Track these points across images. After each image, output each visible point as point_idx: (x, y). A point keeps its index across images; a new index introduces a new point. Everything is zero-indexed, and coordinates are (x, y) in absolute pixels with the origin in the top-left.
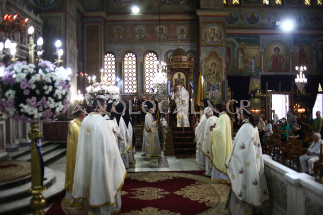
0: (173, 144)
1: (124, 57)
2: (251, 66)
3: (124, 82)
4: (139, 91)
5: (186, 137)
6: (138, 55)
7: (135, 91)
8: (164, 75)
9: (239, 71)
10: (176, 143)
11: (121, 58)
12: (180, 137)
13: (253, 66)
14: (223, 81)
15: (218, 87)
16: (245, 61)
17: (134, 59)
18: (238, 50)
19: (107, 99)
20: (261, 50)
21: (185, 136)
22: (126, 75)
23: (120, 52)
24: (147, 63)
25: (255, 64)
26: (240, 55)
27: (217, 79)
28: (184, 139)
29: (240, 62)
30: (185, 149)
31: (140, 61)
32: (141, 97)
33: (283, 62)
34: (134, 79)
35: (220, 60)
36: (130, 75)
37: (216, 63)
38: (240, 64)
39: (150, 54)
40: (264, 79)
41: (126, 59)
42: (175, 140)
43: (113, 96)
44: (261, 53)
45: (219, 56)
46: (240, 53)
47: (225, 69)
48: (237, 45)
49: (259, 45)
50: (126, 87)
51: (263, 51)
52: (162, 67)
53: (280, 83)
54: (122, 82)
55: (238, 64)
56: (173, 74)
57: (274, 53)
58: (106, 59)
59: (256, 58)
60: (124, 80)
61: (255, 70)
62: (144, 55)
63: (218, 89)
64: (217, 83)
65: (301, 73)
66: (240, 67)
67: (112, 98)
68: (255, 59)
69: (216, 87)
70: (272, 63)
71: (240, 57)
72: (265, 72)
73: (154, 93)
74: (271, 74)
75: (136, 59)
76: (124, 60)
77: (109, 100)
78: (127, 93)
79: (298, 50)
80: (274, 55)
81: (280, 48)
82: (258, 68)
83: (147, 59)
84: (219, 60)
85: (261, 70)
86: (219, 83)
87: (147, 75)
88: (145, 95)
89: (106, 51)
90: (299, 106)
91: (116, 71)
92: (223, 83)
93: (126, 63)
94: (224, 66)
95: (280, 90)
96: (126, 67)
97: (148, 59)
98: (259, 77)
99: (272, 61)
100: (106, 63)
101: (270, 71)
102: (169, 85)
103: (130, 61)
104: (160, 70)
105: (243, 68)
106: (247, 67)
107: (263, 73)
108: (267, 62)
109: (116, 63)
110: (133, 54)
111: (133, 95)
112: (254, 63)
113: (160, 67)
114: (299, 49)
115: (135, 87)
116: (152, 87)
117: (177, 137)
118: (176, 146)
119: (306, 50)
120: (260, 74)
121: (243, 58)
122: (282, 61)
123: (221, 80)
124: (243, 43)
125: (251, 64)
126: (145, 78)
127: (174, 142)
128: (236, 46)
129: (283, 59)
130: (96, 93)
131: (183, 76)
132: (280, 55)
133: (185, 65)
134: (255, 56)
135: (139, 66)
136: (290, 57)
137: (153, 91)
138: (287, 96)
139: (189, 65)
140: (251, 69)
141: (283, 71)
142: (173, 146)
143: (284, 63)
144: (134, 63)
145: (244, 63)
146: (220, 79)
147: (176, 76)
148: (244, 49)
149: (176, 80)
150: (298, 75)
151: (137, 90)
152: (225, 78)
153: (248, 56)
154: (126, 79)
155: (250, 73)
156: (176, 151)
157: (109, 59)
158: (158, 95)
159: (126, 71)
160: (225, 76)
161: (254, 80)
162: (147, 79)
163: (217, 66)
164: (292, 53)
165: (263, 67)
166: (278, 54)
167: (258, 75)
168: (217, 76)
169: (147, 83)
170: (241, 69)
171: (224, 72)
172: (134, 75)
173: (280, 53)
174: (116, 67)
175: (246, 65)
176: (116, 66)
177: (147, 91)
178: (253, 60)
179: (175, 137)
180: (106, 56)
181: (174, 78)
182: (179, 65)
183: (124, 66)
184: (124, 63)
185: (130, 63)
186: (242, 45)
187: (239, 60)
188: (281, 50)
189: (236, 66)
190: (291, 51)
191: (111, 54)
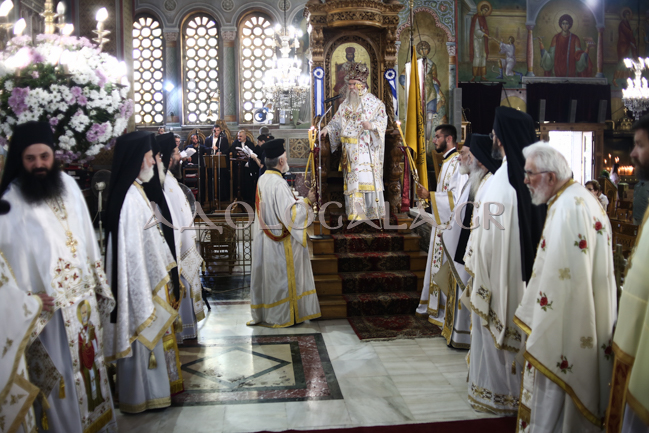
0: (336, 278)
1: (186, 26)
2: (503, 61)
3: (185, 94)
4: (227, 118)
5: (381, 255)
6: (223, 20)
7: (215, 118)
8: (295, 66)
9: (475, 72)
10: (347, 276)
11: (177, 29)
12: (361, 255)
13: (509, 59)
14: (448, 91)
15: (435, 107)
16: (490, 48)
17: (213, 32)
18: (473, 21)
19: (64, 108)
20: (528, 22)
21: (376, 250)
22: (191, 75)
23: (173, 13)
24: (246, 42)
25: (514, 56)
26: (479, 31)
27: (432, 85)
28: (374, 260)
29: (477, 50)
30: (381, 297)
31: (228, 36)
32: (231, 133)
33: (580, 53)
34: (214, 85)
35: (441, 35)
36: (202, 75)
37: (432, 43)
38: (477, 54)
39: (254, 19)
40: (534, 92)
41: (190, 32)
42: (344, 265)
43: (94, 94)
44: (528, 28)
45: (439, 25)
46: (477, 27)
47: (454, 58)
48: (472, 6)
49: (524, 10)
50: (192, 107)
51: (533, 23)
52: (291, 42)
53: (574, 102)
54: (180, 91)
55: (472, 56)
56: (332, 49)
57: (559, 30)
58: (135, 33)
59: (516, 41)
60: (185, 87)
61: (513, 70)
62: (239, 23)
63: (434, 112)
64: (432, 96)
65: (638, 74)
66: (477, 61)
67: (90, 105)
68: (513, 42)
69: (431, 107)
70: (553, 54)
71: (479, 37)
72: (537, 75)
73: (266, 122)
74: (552, 79)
75: (218, 33)
76: (184, 35)
77: (73, 110)
78: (195, 123)
79: (615, 23)
80: (560, 34)
81: (573, 17)
82: (521, 66)
83: (246, 32)
84: (438, 35)
85: (528, 69)
86: (439, 97)
87: (247, 74)
88: (241, 128)
89: (136, 10)
90: (617, 160)
91: (164, 66)
92: (448, 96)
93: (190, 42)
94: (452, 52)
95: (573, 119)
96: (191, 53)
97: (249, 32)
98: (524, 86)
99: (553, 50)
100: (136, 43)
101: (548, 73)
102: (319, 82)
103: (200, 38)
104: (285, 51)
105: (484, 64)
106: (495, 63)
107: (532, 78)
108: (542, 51)
109: (163, 45)
110: (211, 18)
111: (211, 129)
112: (510, 53)
113: (285, 40)
114: (618, 22)
115: (214, 107)
116: (259, 105)
117: (351, 255)
118: (347, 287)
119: (633, 24)
120: (524, 79)
121: (486, 39)
122: (577, 49)
123: (443, 88)
124: (484, 3)
125: (504, 55)
126: (242, 83)
127: (340, 270)
128: (469, 10)
129: (580, 46)
130: (9, 77)
131: (361, 55)
132: (573, 35)
133: (371, 17)
134: (515, 36)
135: (225, 49)
136: (596, 41)
137: (264, 117)
138: (589, 135)
139: (384, 18)
140: (504, 69)
141: (579, 75)
142: (339, 288)
143: (583, 55)
144: (213, 42)
145: (487, 53)
146: (439, 85)
147: (339, 55)
148: (487, 18)
149: (339, 67)
150: (629, 81)
151: (222, 116)
152: (454, 82)
153: (497, 36)
154: (191, 85)
155: (502, 77)
156: (349, 305)
157: (146, 33)
158: (277, 127)
159: (191, 64)
160: (454, 77)
161: (511, 95)
162: (247, 85)
163: (432, 50)
164: (602, 30)
165: (532, 64)
166: (568, 31)
167: (520, 83)
168: (433, 78)
169: (248, 96)
170: (480, 68)
171: (450, 67)
172: (213, 74)
173: (572, 31)
174: (164, 55)
175: (492, 58)
176: (163, 52)
177: (248, 117)
178: (509, 46)
179: (343, 256)
180: (136, 24)
181: (333, 63)
182: (352, 16)
183: (185, 51)
184: (185, 45)
185: (202, 42)
186: (483, 7)
187: (476, 44)
188: (575, 24)
189: (467, 59)
190: (599, 25)
191: (149, 20)
